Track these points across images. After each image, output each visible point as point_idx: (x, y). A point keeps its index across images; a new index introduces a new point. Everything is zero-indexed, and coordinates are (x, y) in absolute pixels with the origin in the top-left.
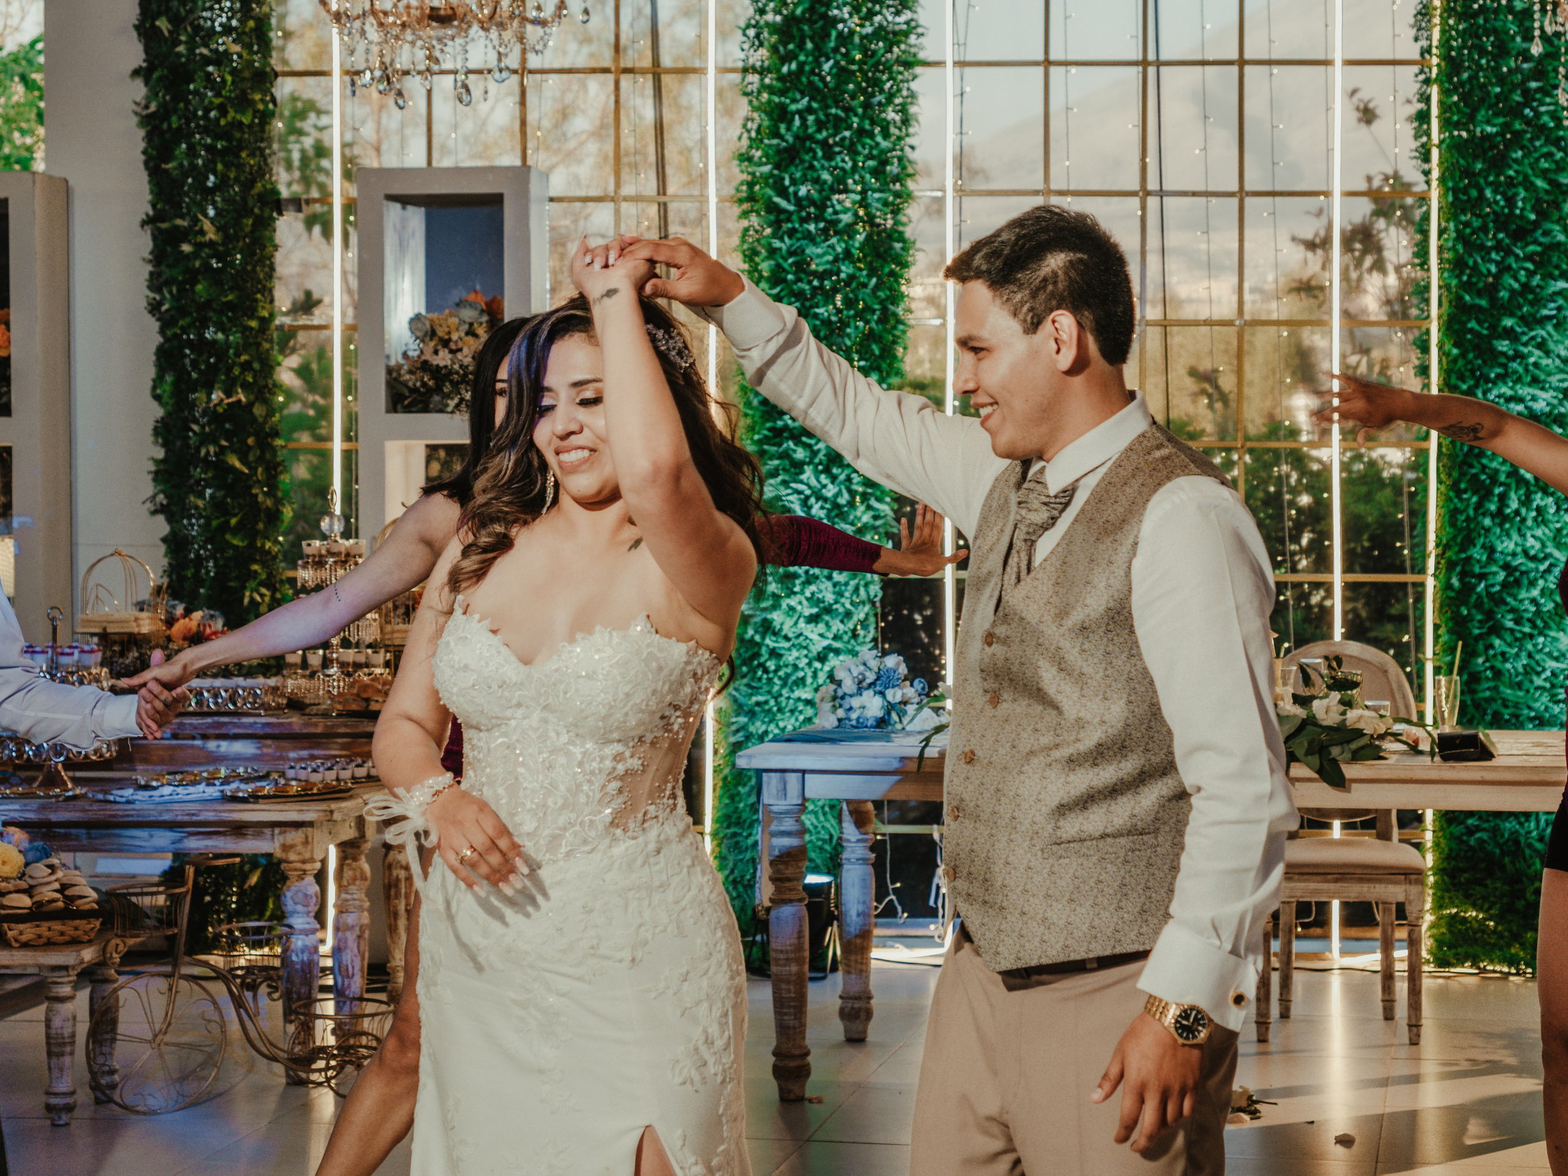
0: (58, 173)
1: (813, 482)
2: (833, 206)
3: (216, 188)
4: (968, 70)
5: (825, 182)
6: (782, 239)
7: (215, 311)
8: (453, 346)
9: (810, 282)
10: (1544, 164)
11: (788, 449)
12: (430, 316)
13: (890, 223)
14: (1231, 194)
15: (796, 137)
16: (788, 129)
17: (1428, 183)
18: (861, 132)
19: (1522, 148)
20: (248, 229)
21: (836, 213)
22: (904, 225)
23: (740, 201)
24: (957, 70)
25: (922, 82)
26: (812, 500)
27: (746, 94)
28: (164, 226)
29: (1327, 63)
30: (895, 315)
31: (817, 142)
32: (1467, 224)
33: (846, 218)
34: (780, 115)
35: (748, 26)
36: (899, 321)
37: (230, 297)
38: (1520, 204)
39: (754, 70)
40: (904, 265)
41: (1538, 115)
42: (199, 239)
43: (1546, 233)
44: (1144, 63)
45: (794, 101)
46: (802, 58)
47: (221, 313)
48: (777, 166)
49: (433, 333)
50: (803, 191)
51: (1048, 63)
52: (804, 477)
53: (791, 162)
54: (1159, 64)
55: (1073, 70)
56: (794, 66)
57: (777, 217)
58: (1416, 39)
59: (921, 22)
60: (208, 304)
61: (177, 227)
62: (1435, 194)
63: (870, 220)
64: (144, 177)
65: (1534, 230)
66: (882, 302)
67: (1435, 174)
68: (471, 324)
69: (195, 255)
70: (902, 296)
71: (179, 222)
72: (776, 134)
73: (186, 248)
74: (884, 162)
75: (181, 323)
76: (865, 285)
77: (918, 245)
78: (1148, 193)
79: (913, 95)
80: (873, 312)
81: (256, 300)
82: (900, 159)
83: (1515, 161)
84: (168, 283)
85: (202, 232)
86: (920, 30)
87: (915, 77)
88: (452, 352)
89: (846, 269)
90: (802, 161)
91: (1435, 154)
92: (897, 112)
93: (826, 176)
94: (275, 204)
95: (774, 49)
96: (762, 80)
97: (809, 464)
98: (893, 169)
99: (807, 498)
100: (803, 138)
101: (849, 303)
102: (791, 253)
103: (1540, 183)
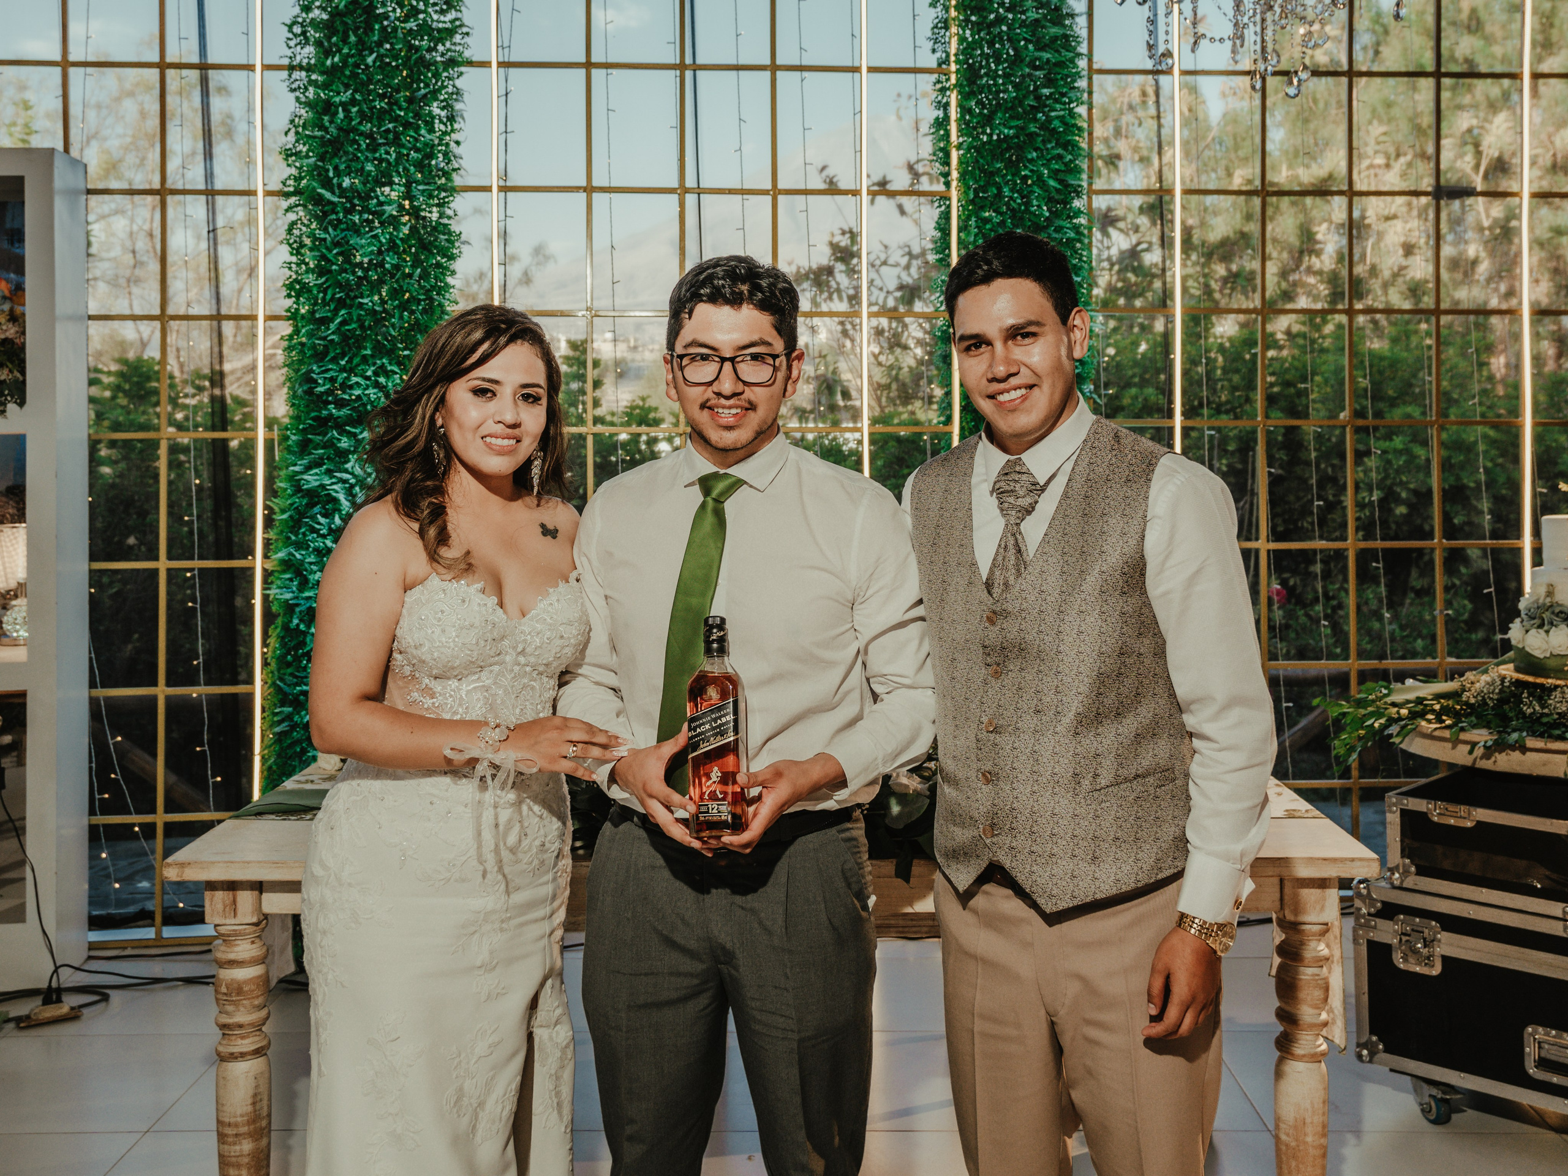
1: (358, 471)
2: (377, 197)
4: (512, 70)
5: (369, 173)
6: (326, 230)
9: (354, 273)
10: (1055, 166)
11: (333, 438)
13: (435, 216)
14: (764, 192)
15: (340, 129)
16: (331, 122)
17: (948, 184)
18: (407, 125)
19: (1036, 150)
21: (381, 204)
22: (449, 218)
23: (287, 195)
24: (502, 70)
25: (467, 80)
26: (357, 489)
27: (293, 90)
29: (856, 70)
30: (440, 305)
31: (361, 134)
32: (987, 221)
33: (391, 210)
34: (324, 108)
35: (294, 23)
36: (443, 312)
38: (1035, 202)
39: (301, 68)
40: (452, 258)
41: (1049, 120)
43: (1059, 229)
44: (681, 67)
45: (338, 93)
46: (345, 51)
48: (322, 158)
50: (346, 183)
51: (589, 65)
52: (348, 466)
53: (335, 155)
54: (696, 68)
55: (614, 72)
56: (336, 59)
57: (321, 209)
58: (934, 51)
59: (466, 21)
62: (954, 194)
63: (415, 212)
65: (1046, 227)
66: (427, 292)
67: (955, 174)
70: (448, 286)
72: (322, 127)
74: (431, 156)
76: (410, 276)
77: (463, 237)
78: (687, 191)
79: (458, 92)
80: (419, 301)
82: (446, 154)
83: (1031, 161)
86: (465, 30)
87: (461, 74)
89: (390, 260)
90: (346, 153)
91: (955, 155)
92: (443, 108)
93: (369, 167)
95: (319, 43)
96: (308, 76)
97: (354, 452)
98: (439, 161)
99: (352, 486)
100: (346, 131)
101: (395, 293)
102: (336, 244)
103: (1052, 183)
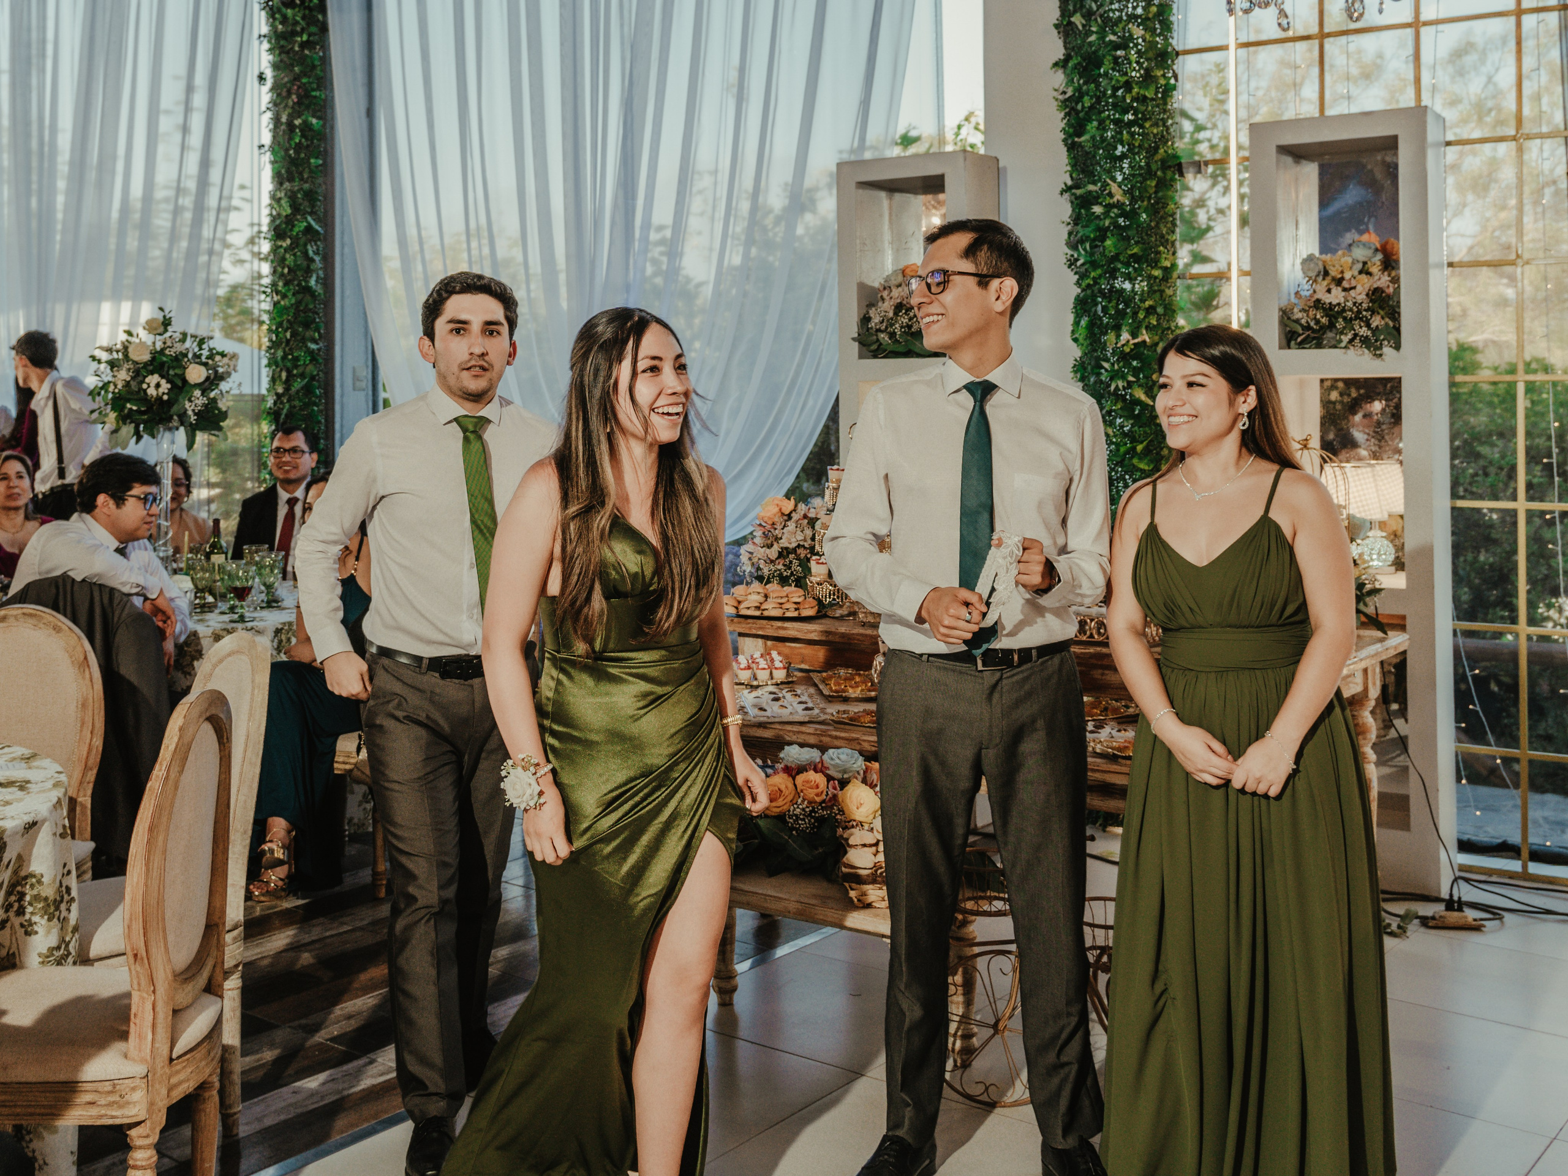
0: (993, 155)
3: (1124, 156)
7: (1122, 263)
8: (1345, 284)
12: (1324, 257)
20: (1152, 191)
28: (1079, 192)
37: (1135, 250)
42: (1108, 200)
47: (1127, 264)
49: (1326, 273)
60: (1115, 258)
61: (1090, 192)
64: (1064, 150)
68: (1365, 263)
69: (1106, 214)
71: (1091, 187)
73: (1098, 210)
75: (1093, 274)
81: (1159, 253)
84: (1082, 241)
85: (1111, 195)
88: (1345, 290)
94: (1175, 167)
